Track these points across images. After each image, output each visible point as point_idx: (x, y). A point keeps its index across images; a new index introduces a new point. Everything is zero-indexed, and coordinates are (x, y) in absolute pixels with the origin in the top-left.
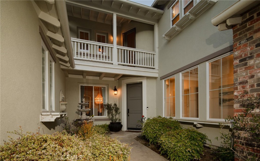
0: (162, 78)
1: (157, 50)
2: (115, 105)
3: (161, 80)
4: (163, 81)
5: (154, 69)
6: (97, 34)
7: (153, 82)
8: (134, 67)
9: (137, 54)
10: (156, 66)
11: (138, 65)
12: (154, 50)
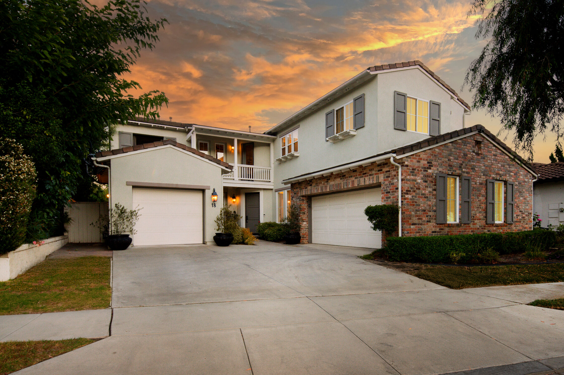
0: (276, 191)
1: (272, 166)
2: (235, 212)
4: (277, 193)
5: (270, 182)
6: (216, 144)
7: (270, 193)
8: (253, 181)
9: (255, 170)
10: (272, 180)
11: (256, 179)
12: (269, 166)
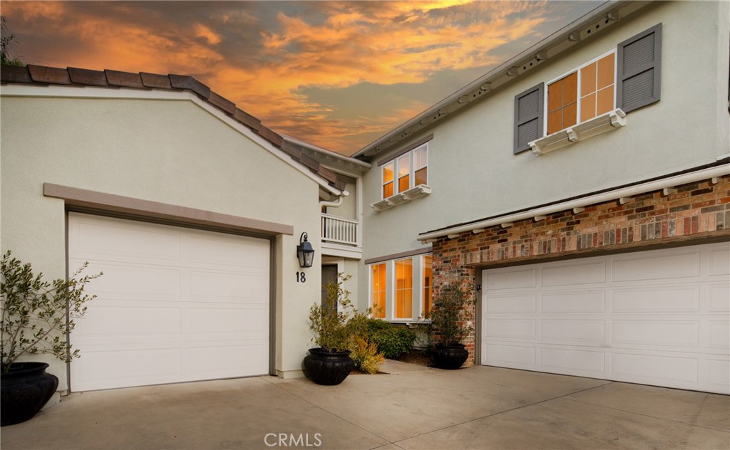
0: (368, 262)
1: (360, 217)
3: (366, 264)
4: (370, 266)
5: (355, 246)
7: (354, 266)
10: (359, 242)
12: (355, 218)
